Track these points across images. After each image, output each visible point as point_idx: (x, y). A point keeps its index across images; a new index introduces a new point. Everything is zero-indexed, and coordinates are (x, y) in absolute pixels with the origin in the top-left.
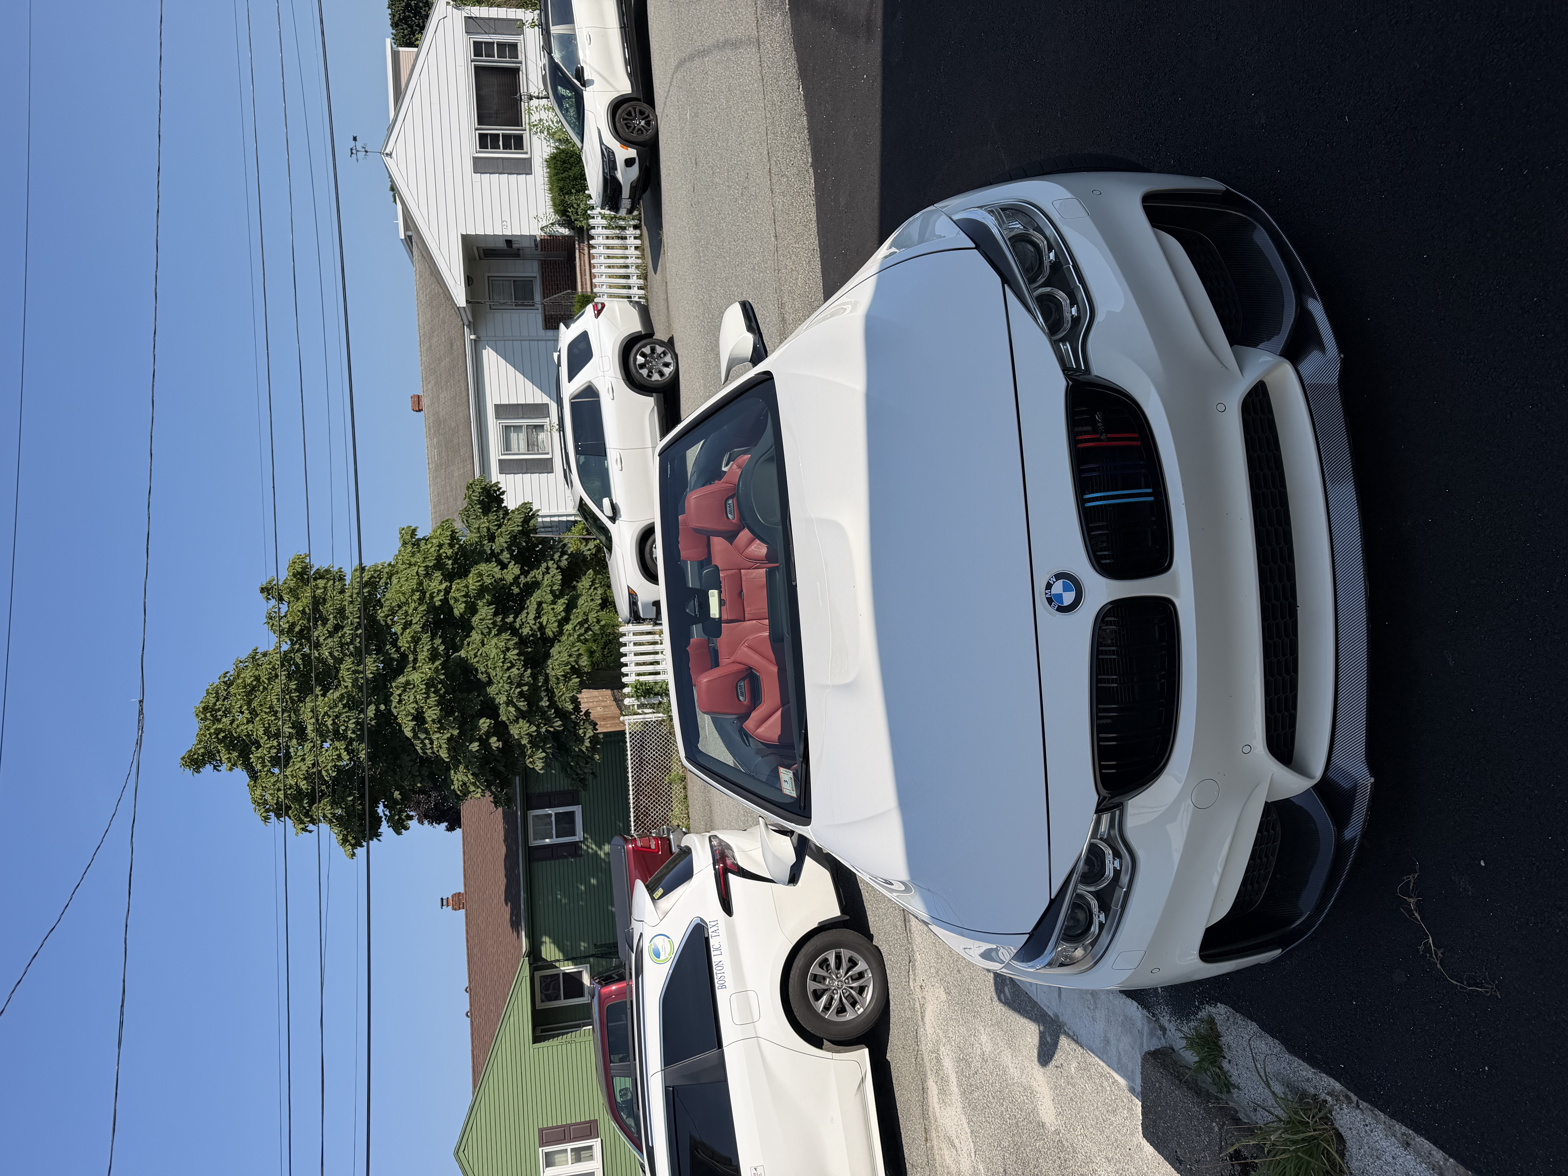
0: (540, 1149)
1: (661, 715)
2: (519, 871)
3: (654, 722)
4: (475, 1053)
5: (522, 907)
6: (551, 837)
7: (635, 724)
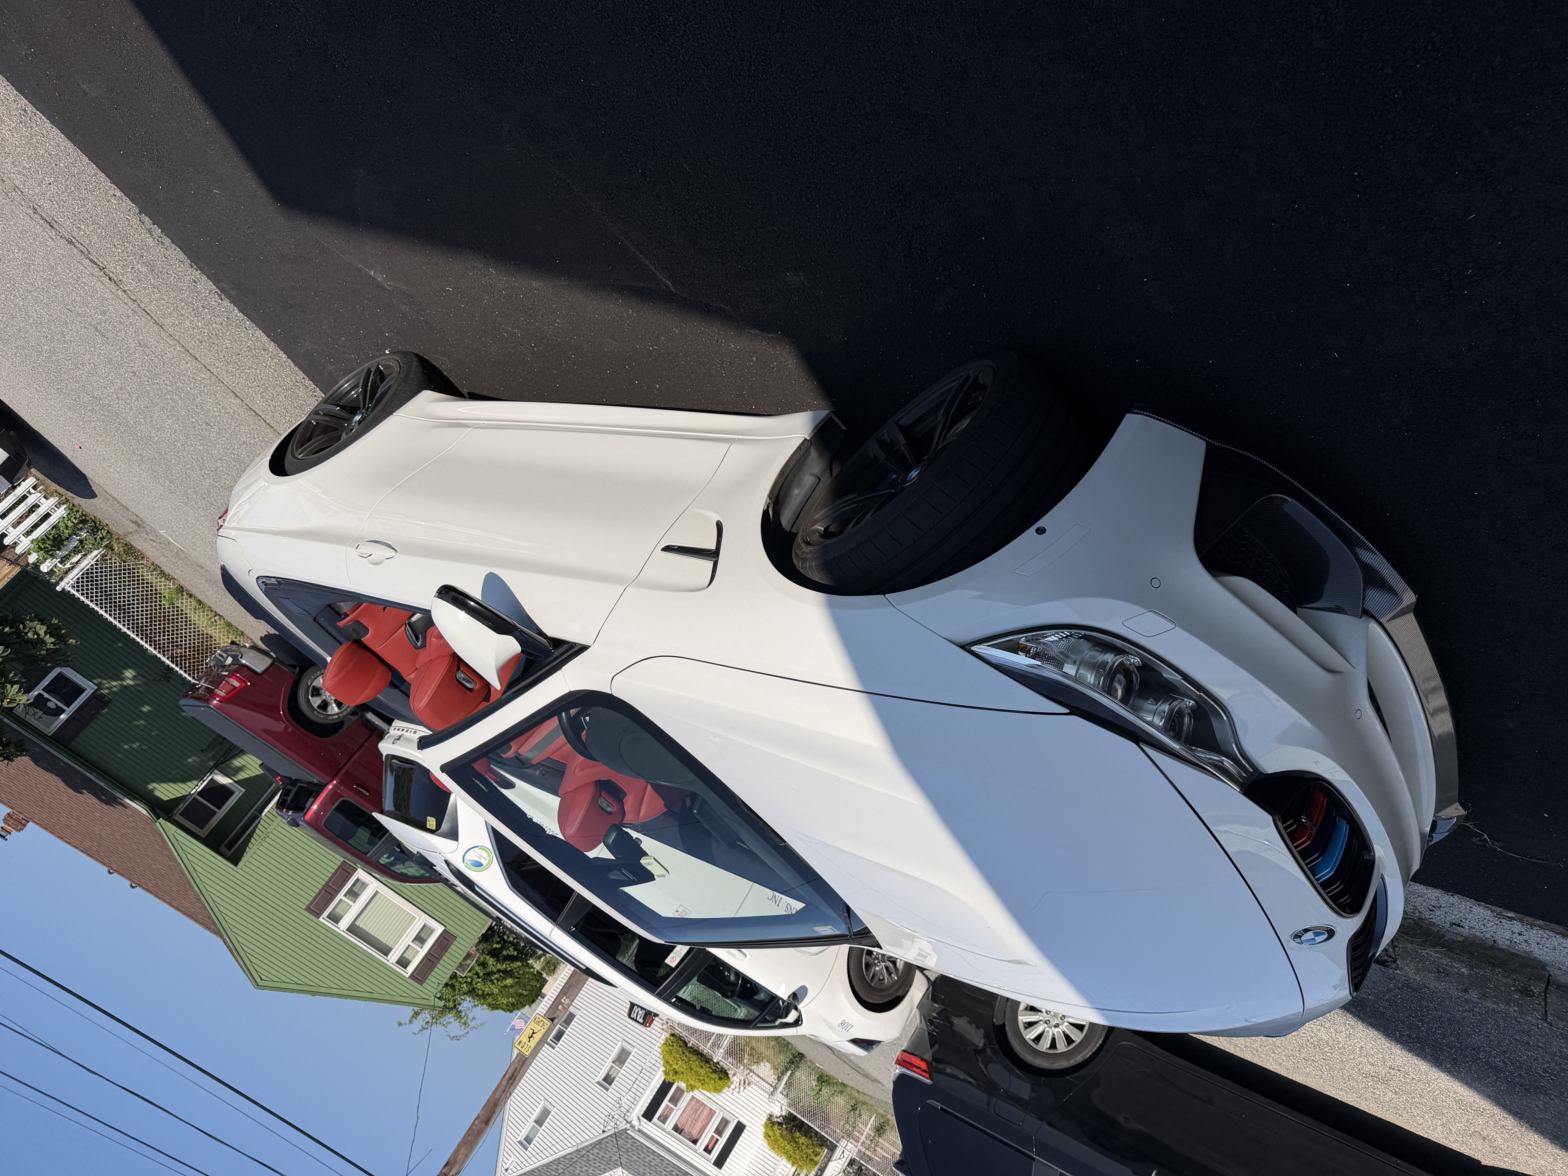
0: (321, 919)
1: (96, 552)
2: (64, 762)
3: (96, 564)
4: (176, 905)
5: (102, 784)
6: (63, 711)
7: (78, 582)
